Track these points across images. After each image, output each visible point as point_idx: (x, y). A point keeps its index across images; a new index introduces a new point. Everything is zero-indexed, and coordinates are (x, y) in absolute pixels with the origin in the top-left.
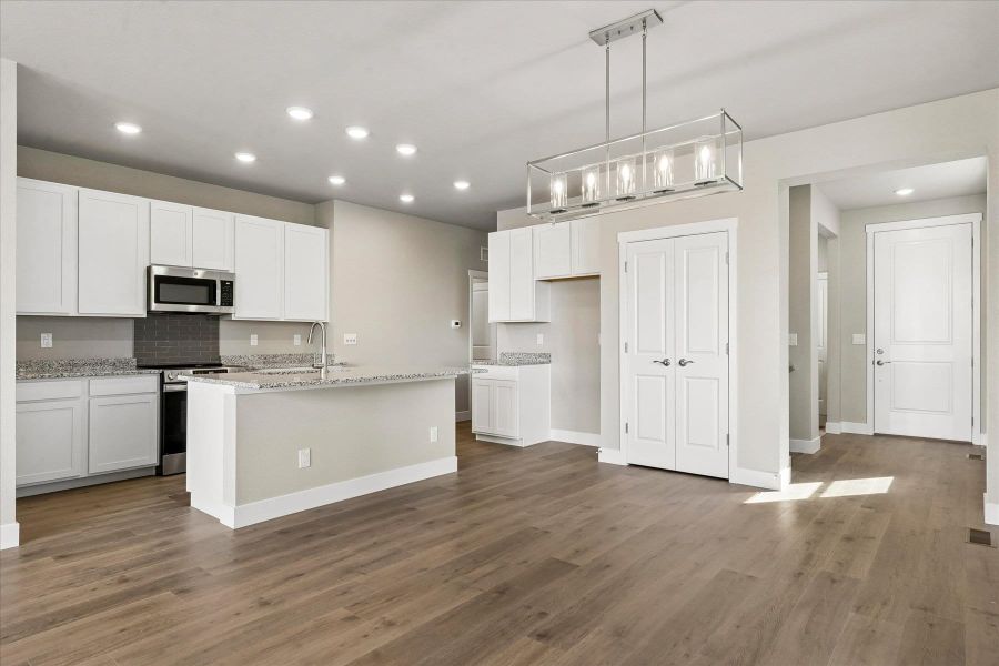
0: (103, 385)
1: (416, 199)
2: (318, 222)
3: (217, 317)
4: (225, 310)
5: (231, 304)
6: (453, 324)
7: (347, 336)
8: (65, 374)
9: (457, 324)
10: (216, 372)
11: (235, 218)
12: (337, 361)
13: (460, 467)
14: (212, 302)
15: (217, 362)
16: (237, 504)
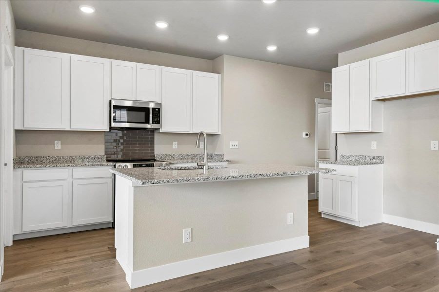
0: (80, 172)
1: (278, 48)
2: (215, 70)
3: (153, 131)
4: (155, 126)
5: (158, 123)
6: (304, 135)
7: (232, 143)
8: (58, 165)
9: (307, 135)
10: (147, 166)
11: (162, 69)
12: (225, 159)
13: (311, 243)
14: (147, 122)
15: (153, 158)
16: (134, 270)
